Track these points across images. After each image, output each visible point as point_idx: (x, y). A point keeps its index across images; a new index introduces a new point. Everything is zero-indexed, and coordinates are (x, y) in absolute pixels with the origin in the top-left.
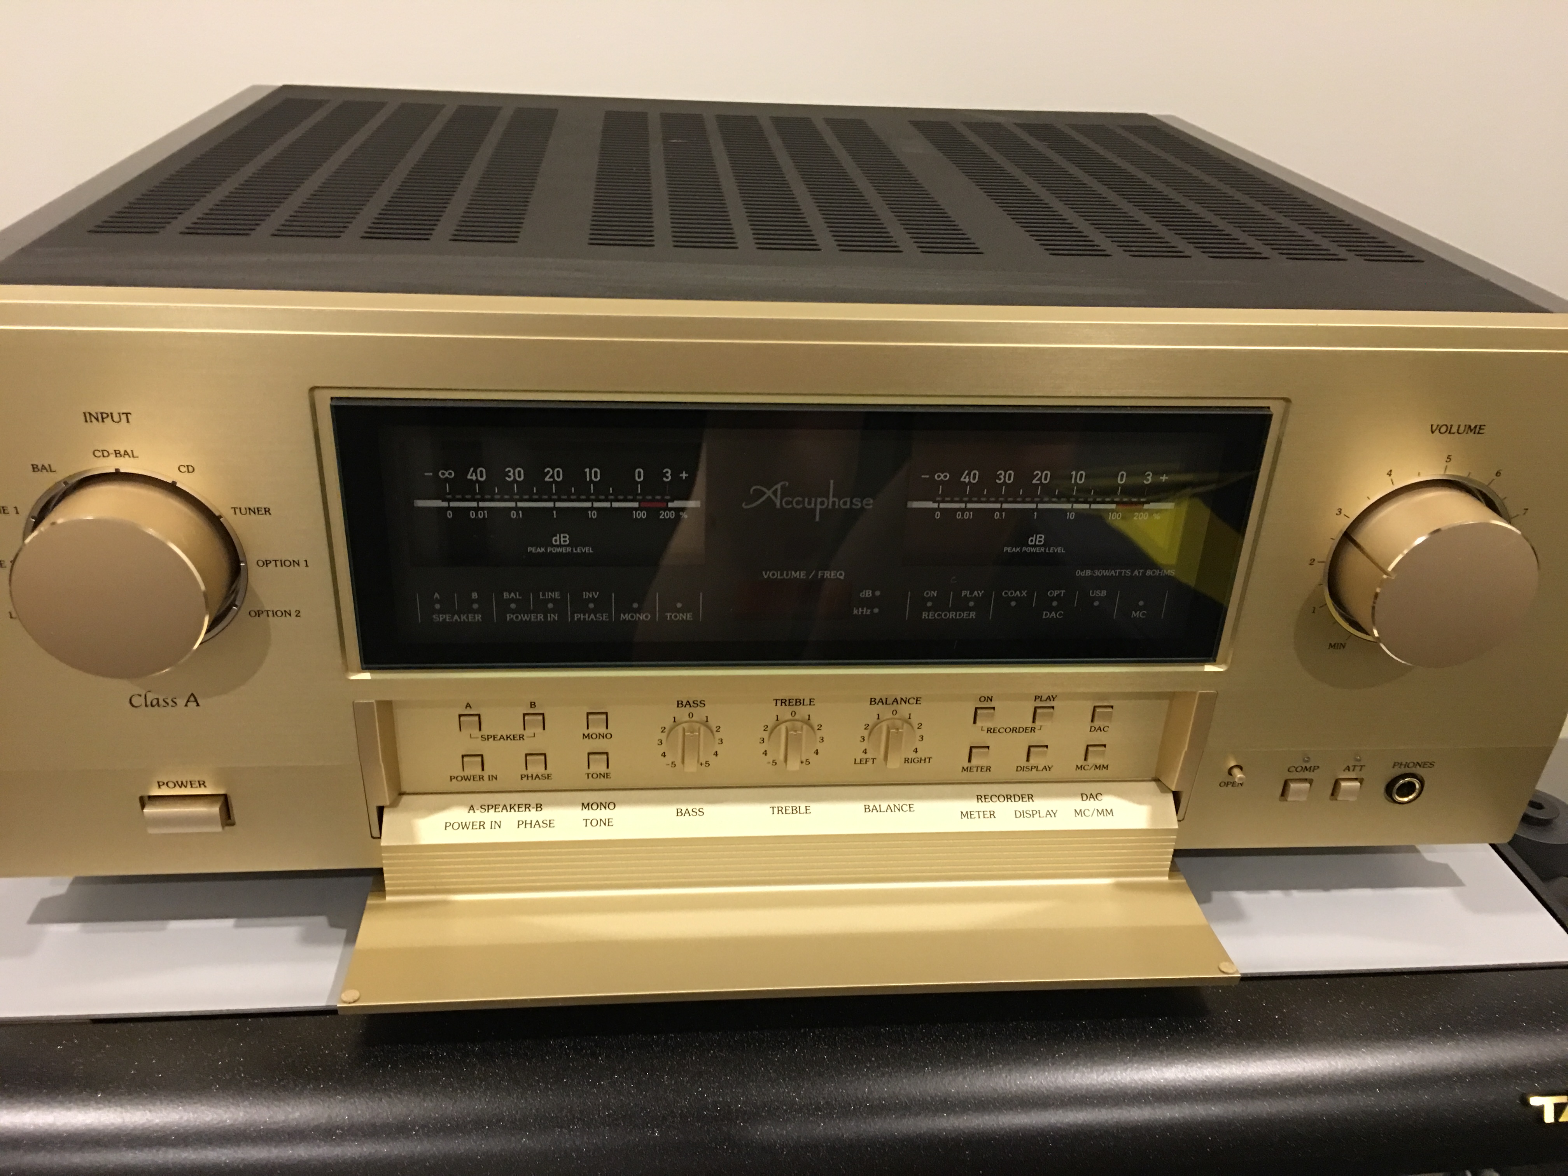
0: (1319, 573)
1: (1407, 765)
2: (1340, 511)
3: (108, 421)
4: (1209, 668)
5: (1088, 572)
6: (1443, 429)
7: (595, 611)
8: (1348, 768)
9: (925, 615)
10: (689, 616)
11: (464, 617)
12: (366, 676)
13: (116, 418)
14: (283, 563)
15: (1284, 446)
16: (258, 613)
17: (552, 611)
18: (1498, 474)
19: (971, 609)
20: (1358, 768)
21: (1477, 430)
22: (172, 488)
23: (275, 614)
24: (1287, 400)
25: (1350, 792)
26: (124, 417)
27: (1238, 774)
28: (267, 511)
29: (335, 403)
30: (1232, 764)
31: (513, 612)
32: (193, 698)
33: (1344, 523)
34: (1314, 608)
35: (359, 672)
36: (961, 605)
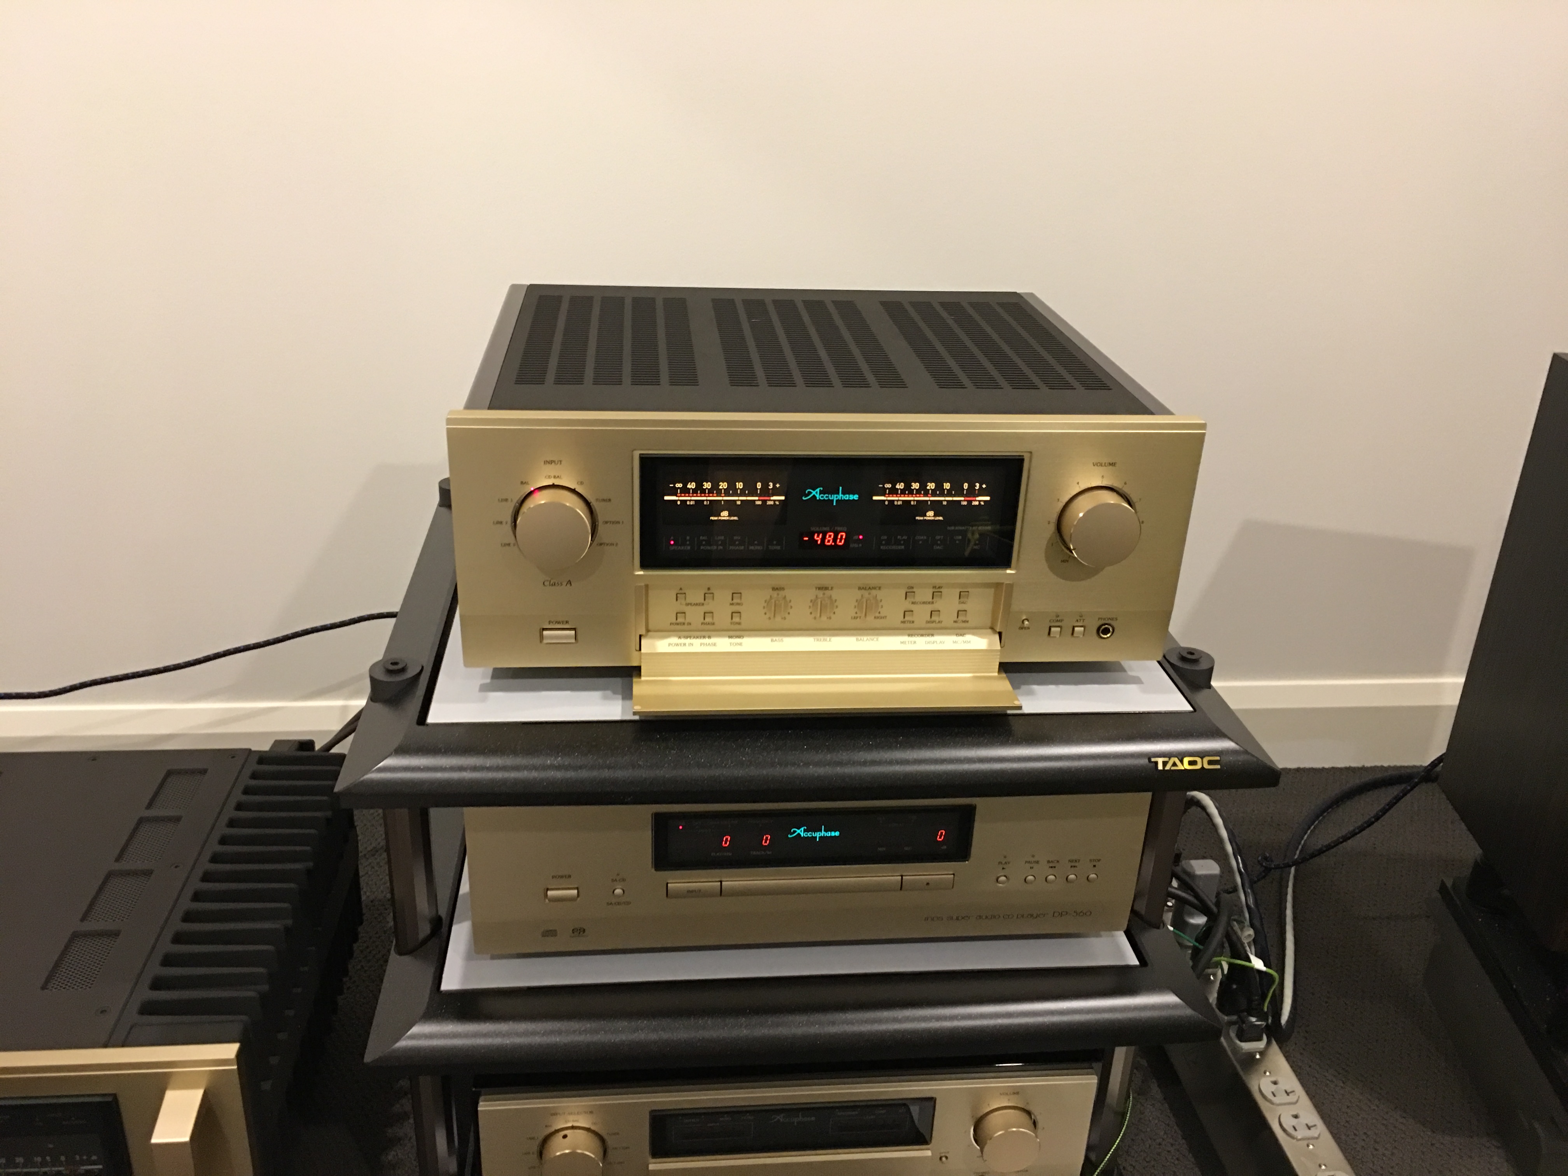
0: (1052, 528)
1: (1104, 619)
2: (1058, 500)
3: (553, 464)
4: (1009, 571)
5: (953, 528)
6: (1099, 464)
7: (739, 545)
8: (1077, 621)
9: (882, 547)
10: (778, 548)
11: (682, 548)
12: (641, 573)
13: (556, 462)
14: (613, 523)
15: (1031, 472)
16: (601, 544)
17: (720, 545)
18: (1125, 483)
19: (901, 545)
20: (1082, 621)
21: (1112, 464)
22: (573, 491)
23: (607, 545)
24: (1031, 453)
25: (1079, 632)
26: (559, 463)
27: (1026, 623)
28: (610, 500)
29: (641, 456)
30: (1024, 618)
31: (704, 545)
32: (570, 582)
33: (1061, 505)
34: (1051, 544)
35: (638, 571)
36: (898, 543)
